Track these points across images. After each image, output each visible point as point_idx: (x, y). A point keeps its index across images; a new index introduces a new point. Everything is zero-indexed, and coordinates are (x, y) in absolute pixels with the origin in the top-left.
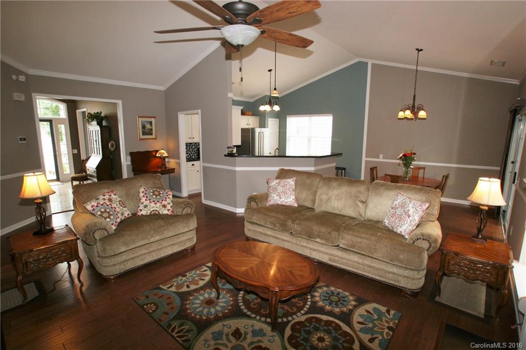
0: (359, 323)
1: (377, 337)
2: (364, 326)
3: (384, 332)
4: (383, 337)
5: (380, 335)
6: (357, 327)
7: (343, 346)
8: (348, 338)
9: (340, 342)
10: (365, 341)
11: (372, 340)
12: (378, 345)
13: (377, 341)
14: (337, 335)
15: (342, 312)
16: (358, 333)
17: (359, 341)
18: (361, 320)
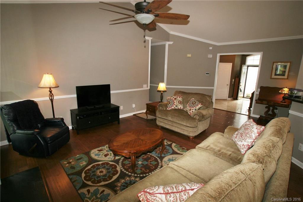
0: (104, 191)
1: (88, 195)
2: (100, 192)
3: (90, 200)
4: (87, 198)
5: (89, 197)
6: (101, 189)
7: (93, 178)
8: (96, 182)
9: (96, 178)
10: (90, 188)
11: (89, 191)
12: (84, 192)
13: (86, 193)
14: (101, 178)
15: (116, 186)
16: (97, 187)
17: (92, 185)
18: (105, 193)
